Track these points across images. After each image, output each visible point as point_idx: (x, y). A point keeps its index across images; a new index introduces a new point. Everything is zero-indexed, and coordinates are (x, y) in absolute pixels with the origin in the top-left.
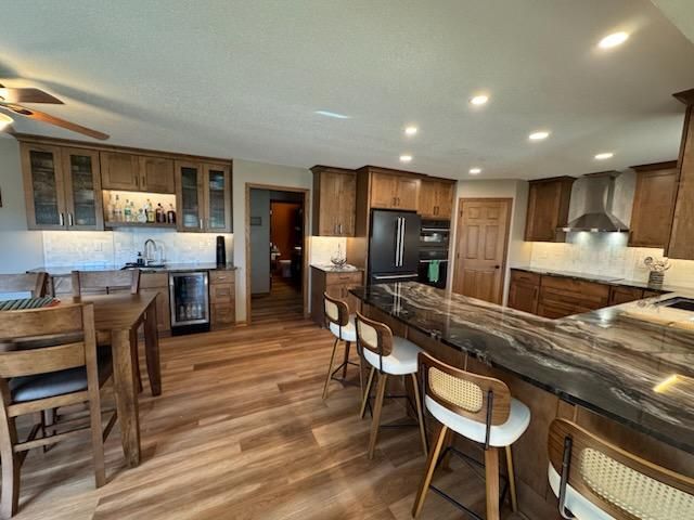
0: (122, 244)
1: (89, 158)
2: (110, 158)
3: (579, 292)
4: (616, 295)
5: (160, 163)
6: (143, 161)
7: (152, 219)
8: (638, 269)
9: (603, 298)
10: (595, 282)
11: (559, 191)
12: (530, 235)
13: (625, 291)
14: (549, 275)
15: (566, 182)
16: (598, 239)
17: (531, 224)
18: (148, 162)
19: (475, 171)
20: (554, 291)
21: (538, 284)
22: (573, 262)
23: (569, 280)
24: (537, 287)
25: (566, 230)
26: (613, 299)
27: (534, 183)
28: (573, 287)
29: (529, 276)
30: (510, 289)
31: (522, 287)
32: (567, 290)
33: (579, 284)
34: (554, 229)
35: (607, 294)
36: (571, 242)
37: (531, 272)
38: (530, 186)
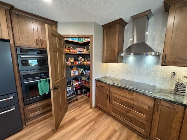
3: (132, 100)
4: (160, 107)
9: (149, 107)
11: (117, 30)
13: (168, 105)
14: (114, 86)
20: (118, 97)
21: (109, 90)
22: (127, 74)
23: (126, 90)
24: (108, 93)
25: (123, 55)
26: (157, 110)
27: (105, 27)
28: (128, 96)
29: (104, 85)
30: (96, 92)
31: (101, 91)
32: (125, 97)
33: (133, 94)
34: (116, 55)
35: (153, 104)
36: (126, 63)
37: (105, 83)
38: (104, 29)
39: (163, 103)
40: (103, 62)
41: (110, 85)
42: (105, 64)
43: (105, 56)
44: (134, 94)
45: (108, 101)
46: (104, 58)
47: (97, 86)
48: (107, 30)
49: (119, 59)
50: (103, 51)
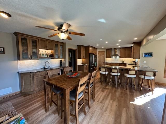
0: (39, 63)
1: (36, 41)
2: (41, 41)
5: (51, 43)
6: (48, 42)
7: (48, 56)
8: (121, 61)
10: (118, 63)
15: (111, 49)
16: (116, 58)
17: (107, 56)
18: (49, 42)
19: (103, 47)
36: (112, 58)
40: (106, 58)
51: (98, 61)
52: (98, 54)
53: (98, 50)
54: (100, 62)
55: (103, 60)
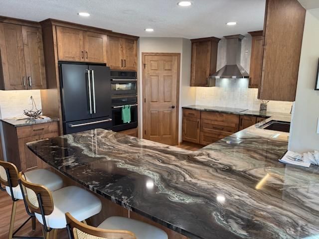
3: (223, 121)
4: (243, 122)
8: (254, 103)
9: (236, 124)
10: (232, 113)
11: (209, 48)
12: (193, 82)
14: (206, 111)
15: (214, 42)
16: (234, 84)
20: (209, 122)
21: (199, 117)
22: (220, 99)
23: (217, 113)
24: (199, 120)
25: (217, 77)
26: (241, 125)
27: (195, 41)
28: (219, 118)
29: (193, 112)
30: (183, 123)
31: (190, 120)
32: (216, 121)
33: (223, 116)
34: (207, 77)
35: (238, 121)
36: (219, 86)
37: (195, 109)
38: (192, 44)
39: (245, 118)
40: (191, 86)
41: (201, 111)
42: (193, 88)
43: (194, 78)
44: (225, 115)
45: (198, 131)
46: (192, 80)
47: (184, 115)
48: (196, 46)
49: (210, 82)
50: (191, 72)
51: (145, 101)
52: (144, 65)
53: (144, 48)
54: (155, 104)
55: (171, 97)
